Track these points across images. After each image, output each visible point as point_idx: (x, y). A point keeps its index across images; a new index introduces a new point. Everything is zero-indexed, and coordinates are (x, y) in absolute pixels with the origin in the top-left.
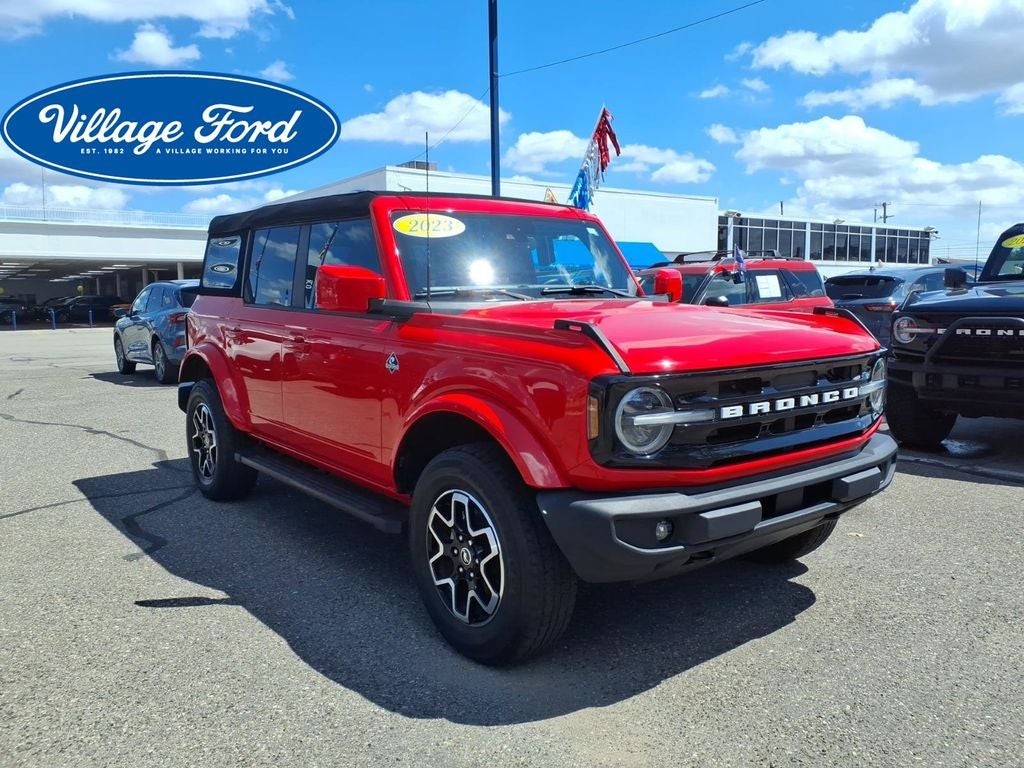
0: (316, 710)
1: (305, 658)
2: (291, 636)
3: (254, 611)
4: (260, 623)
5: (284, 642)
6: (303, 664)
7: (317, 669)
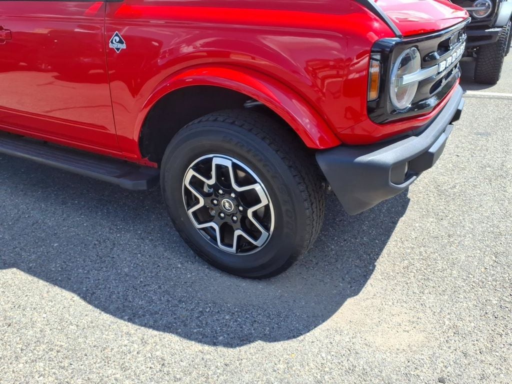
0: (150, 365)
1: (106, 310)
2: (78, 290)
3: (30, 271)
4: (41, 281)
5: (76, 298)
6: (107, 318)
7: (122, 318)
